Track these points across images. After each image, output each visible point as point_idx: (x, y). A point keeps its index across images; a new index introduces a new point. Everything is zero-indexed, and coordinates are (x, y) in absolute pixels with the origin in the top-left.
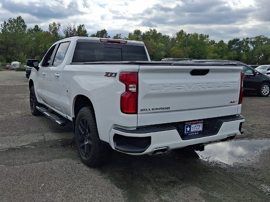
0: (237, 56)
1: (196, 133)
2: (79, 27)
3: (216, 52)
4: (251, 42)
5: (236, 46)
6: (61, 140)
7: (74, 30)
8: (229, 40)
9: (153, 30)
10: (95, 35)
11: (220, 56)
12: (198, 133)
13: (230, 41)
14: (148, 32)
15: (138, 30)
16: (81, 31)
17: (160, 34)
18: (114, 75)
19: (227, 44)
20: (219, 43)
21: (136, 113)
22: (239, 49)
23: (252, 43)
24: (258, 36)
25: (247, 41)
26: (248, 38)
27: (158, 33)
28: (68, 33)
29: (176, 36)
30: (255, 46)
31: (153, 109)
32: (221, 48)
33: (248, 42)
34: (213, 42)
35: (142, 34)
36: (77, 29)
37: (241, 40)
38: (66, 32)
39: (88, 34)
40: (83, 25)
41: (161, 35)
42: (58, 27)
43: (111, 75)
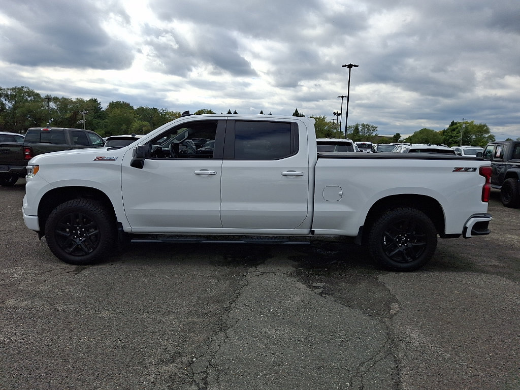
4: (7, 96)
18: (471, 170)
23: (9, 98)
24: (18, 87)
30: (14, 103)
43: (467, 169)
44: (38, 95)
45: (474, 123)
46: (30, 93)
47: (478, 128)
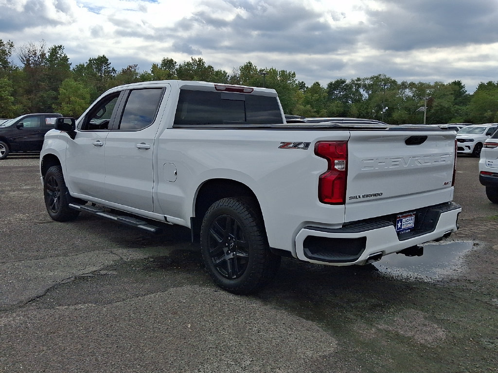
0: (342, 110)
1: (407, 231)
2: (53, 49)
3: (307, 102)
4: (365, 86)
5: (340, 92)
6: (152, 260)
7: (43, 55)
8: (329, 82)
9: (198, 60)
10: (84, 65)
11: (315, 110)
12: (409, 230)
13: (331, 84)
14: (188, 64)
15: (170, 59)
16: (57, 58)
17: (210, 67)
18: (302, 146)
19: (325, 88)
20: (313, 88)
21: (343, 202)
22: (346, 97)
23: (367, 88)
24: (376, 75)
25: (357, 84)
26: (359, 80)
27: (206, 65)
28: (30, 62)
29: (239, 72)
30: (370, 92)
31: (363, 197)
32: (316, 96)
33: (359, 86)
34: (302, 85)
35: (178, 67)
36: (47, 55)
37: (348, 82)
38: (25, 59)
39: (71, 64)
40: (61, 46)
41: (213, 70)
42: (7, 50)
43: (296, 145)
44: (394, 82)
46: (387, 81)
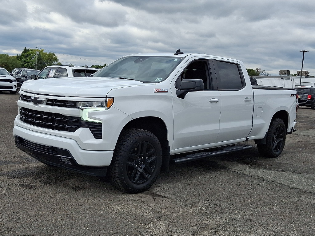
45: (44, 52)
47: (49, 56)
